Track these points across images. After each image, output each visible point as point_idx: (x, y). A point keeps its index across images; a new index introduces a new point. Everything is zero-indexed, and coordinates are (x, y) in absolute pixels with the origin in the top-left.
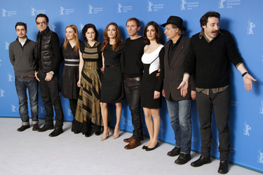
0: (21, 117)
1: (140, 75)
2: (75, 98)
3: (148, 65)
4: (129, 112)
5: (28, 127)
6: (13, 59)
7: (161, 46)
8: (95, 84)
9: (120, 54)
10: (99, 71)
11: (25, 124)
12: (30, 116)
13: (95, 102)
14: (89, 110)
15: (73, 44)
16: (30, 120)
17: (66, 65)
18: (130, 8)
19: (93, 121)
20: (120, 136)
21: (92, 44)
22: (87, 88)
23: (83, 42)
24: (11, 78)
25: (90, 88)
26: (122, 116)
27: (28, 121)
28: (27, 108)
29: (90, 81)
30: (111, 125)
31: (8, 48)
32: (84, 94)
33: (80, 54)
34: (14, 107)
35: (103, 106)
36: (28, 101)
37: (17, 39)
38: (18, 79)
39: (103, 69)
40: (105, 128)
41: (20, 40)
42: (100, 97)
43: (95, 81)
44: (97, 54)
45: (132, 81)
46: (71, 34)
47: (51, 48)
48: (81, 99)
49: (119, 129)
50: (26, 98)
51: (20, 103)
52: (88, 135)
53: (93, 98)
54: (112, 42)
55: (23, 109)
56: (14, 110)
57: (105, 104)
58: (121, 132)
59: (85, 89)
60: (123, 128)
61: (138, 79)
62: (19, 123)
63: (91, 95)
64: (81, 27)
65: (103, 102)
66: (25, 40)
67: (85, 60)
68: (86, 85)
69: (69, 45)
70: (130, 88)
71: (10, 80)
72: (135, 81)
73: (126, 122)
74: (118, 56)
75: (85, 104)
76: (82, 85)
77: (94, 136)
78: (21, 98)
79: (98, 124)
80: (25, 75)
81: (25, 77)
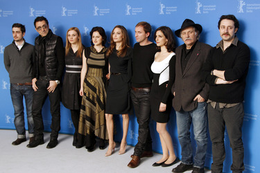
0: (16, 129)
1: (149, 85)
2: (77, 108)
3: (158, 75)
4: (137, 125)
5: (24, 140)
6: (8, 65)
7: (172, 54)
8: (99, 92)
9: (127, 61)
10: (104, 79)
11: (20, 137)
13: (99, 112)
14: (93, 123)
15: (75, 49)
16: (27, 132)
17: (67, 71)
18: (140, 10)
19: (96, 133)
20: (126, 151)
21: (99, 49)
22: (91, 98)
23: (87, 46)
24: (6, 85)
25: (93, 97)
26: (130, 129)
27: (24, 133)
28: (23, 119)
29: (94, 89)
30: (117, 140)
32: (87, 104)
33: (84, 59)
34: (8, 118)
35: (109, 117)
36: (25, 111)
37: (14, 43)
38: (15, 86)
39: (108, 76)
40: (111, 142)
41: (16, 44)
42: (105, 108)
43: (99, 90)
44: (104, 61)
45: (140, 92)
47: (55, 54)
48: (84, 109)
49: (126, 144)
50: (22, 108)
51: (15, 114)
52: (91, 149)
53: (97, 109)
54: (119, 47)
55: (18, 121)
56: (8, 121)
57: (110, 116)
58: (128, 147)
59: (88, 98)
60: (130, 143)
61: (147, 90)
62: (15, 135)
63: (95, 105)
64: (86, 30)
65: (109, 113)
66: (23, 43)
67: (89, 66)
68: (89, 94)
69: (71, 50)
70: (138, 99)
71: (5, 88)
72: (144, 92)
73: (134, 135)
74: (125, 63)
75: (88, 115)
76: (85, 94)
77: (98, 151)
78: (17, 108)
79: (102, 137)
80: (22, 82)
81: (22, 85)
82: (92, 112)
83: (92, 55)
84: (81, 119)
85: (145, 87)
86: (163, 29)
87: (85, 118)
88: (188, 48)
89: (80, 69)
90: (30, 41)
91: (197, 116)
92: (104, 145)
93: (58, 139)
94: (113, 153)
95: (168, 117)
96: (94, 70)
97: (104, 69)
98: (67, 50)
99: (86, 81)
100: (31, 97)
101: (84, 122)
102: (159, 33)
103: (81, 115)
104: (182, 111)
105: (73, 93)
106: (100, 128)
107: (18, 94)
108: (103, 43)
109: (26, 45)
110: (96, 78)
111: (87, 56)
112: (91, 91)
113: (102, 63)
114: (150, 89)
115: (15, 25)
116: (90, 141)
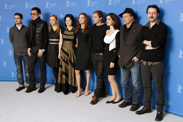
0: (18, 81)
1: (103, 51)
2: (57, 67)
3: (109, 45)
4: (96, 77)
5: (23, 88)
6: (12, 40)
7: (117, 31)
8: (71, 56)
9: (88, 35)
10: (74, 47)
11: (21, 86)
12: (25, 80)
13: (71, 69)
14: (67, 76)
15: (55, 28)
16: (25, 83)
17: (50, 43)
18: (96, 3)
19: (69, 83)
20: (89, 94)
21: (70, 28)
22: (66, 60)
23: (63, 27)
24: (11, 53)
25: (67, 59)
26: (91, 80)
27: (23, 83)
28: (22, 74)
29: (67, 54)
30: (83, 87)
31: (8, 32)
32: (63, 64)
33: (61, 35)
34: (13, 74)
35: (77, 72)
36: (24, 69)
37: (15, 25)
38: (16, 53)
39: (77, 46)
40: (79, 88)
41: (17, 26)
42: (75, 66)
43: (71, 55)
44: (73, 36)
45: (97, 55)
46: (54, 21)
47: (42, 32)
48: (61, 68)
49: (89, 89)
50: (22, 67)
51: (17, 71)
52: (66, 93)
53: (69, 67)
54: (83, 27)
55: (19, 75)
56: (13, 76)
57: (78, 71)
58: (90, 91)
59: (64, 60)
60: (91, 89)
61: (101, 54)
62: (17, 85)
63: (68, 64)
64: (62, 16)
65: (77, 70)
66: (21, 25)
67: (64, 40)
68: (64, 58)
69: (52, 29)
70: (96, 60)
71: (10, 54)
72: (100, 55)
73: (93, 84)
74: (87, 37)
75: (64, 71)
76: (62, 58)
77: (71, 94)
78: (19, 67)
79: (73, 85)
80: (21, 51)
81: (21, 52)
82: (66, 69)
83: (66, 32)
84: (59, 74)
85: (100, 52)
86: (111, 15)
87: (62, 73)
88: (128, 26)
89: (58, 42)
90: (26, 24)
91: (134, 71)
92: (74, 90)
93: (45, 87)
94: (80, 95)
95: (116, 72)
96: (67, 42)
97: (74, 41)
98: (50, 29)
99: (62, 49)
100: (27, 60)
101: (61, 76)
102: (108, 17)
103: (59, 71)
104: (124, 68)
105: (54, 57)
106: (72, 79)
107: (19, 59)
108: (73, 25)
109: (23, 26)
110: (68, 47)
111: (63, 33)
112: (65, 56)
113: (72, 37)
114: (103, 53)
115: (16, 14)
116: (66, 88)
